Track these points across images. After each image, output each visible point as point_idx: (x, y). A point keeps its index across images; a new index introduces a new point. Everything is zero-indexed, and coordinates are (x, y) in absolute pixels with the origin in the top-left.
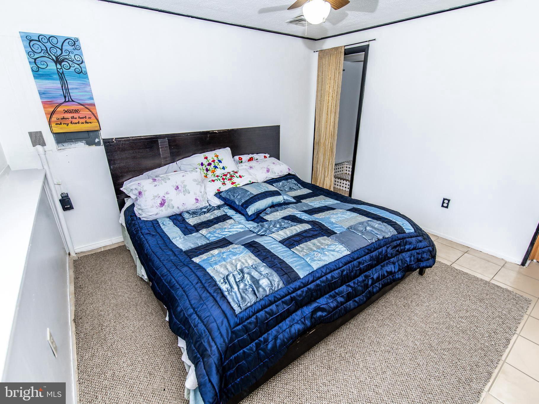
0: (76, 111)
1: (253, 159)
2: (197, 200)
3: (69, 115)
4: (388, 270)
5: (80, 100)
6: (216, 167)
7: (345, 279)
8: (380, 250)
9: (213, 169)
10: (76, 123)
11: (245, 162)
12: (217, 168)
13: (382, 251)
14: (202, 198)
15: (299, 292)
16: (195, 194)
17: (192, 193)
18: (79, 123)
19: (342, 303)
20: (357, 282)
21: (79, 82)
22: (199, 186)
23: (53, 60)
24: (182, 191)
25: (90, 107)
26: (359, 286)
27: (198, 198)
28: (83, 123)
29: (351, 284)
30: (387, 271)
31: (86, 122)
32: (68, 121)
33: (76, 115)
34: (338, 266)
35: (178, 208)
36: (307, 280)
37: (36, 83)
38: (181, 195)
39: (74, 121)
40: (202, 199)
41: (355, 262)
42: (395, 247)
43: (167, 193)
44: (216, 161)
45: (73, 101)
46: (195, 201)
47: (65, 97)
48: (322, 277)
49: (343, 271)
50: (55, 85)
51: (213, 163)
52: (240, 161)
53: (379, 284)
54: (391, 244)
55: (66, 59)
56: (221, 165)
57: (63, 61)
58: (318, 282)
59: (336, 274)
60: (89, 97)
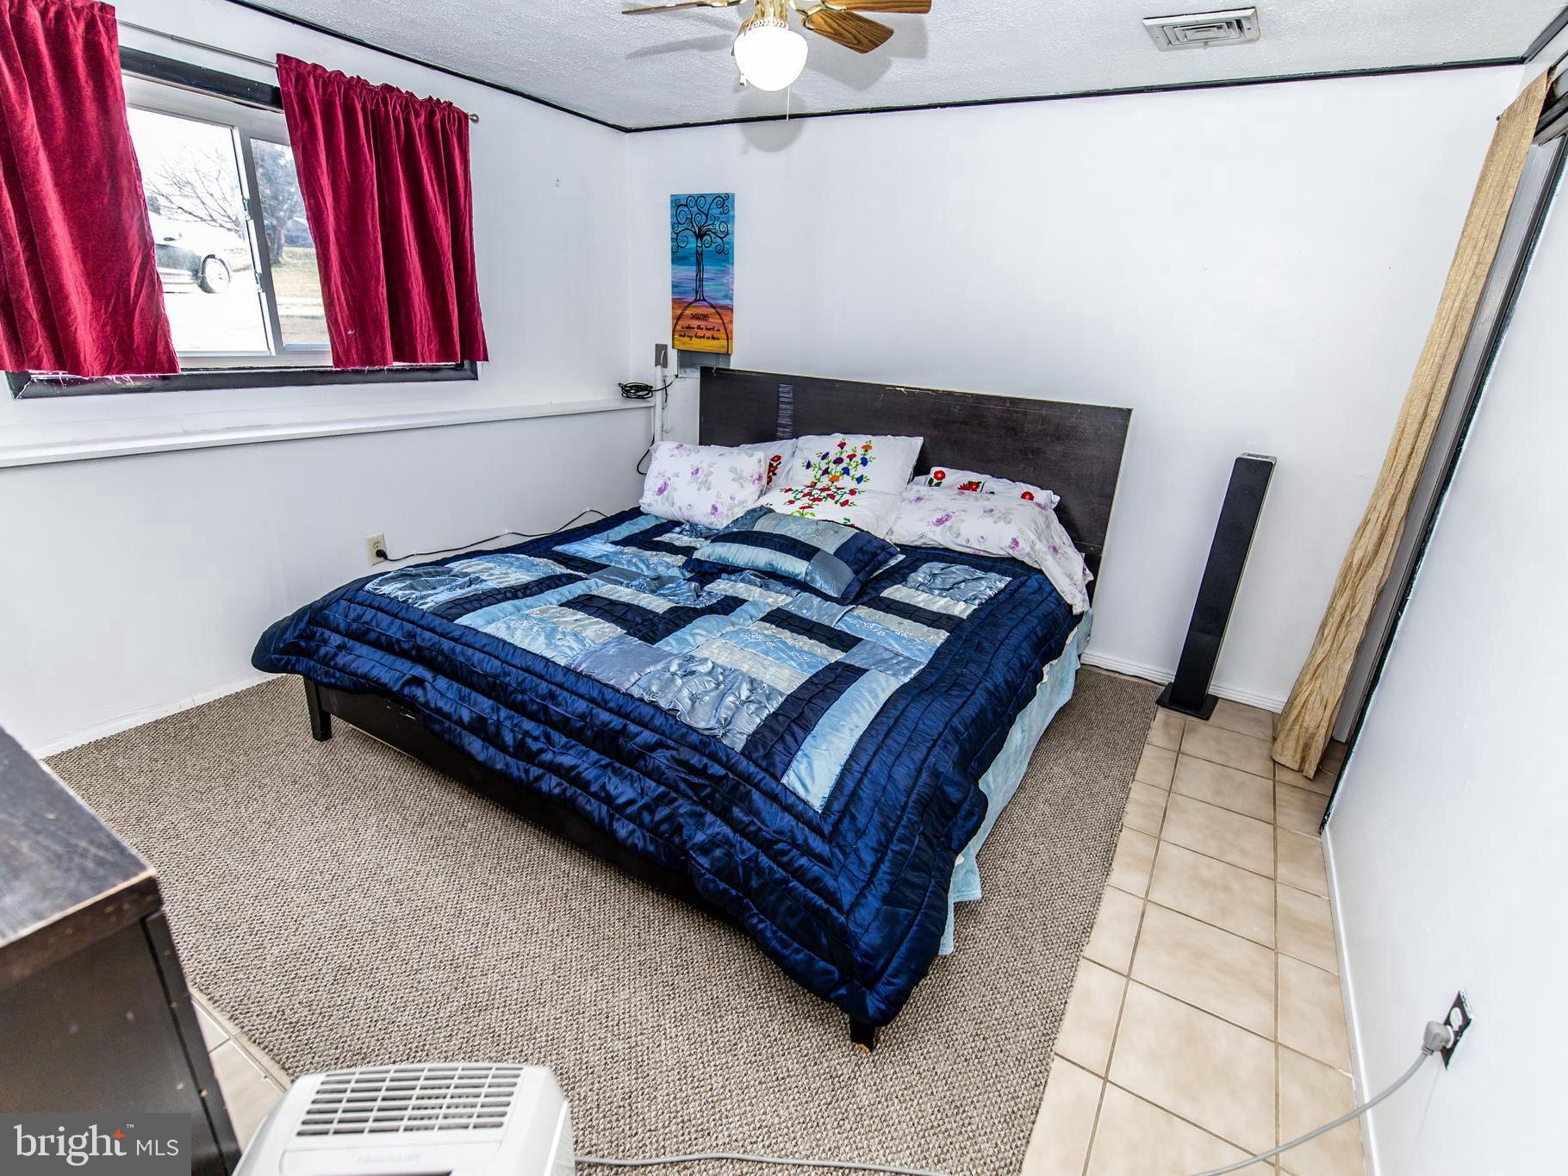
0: (705, 317)
1: (978, 487)
2: (715, 508)
3: (695, 323)
4: (610, 788)
5: (713, 298)
6: (846, 471)
7: (494, 689)
8: (632, 728)
9: (838, 474)
10: (700, 337)
11: (950, 487)
12: (848, 474)
13: (638, 735)
14: (729, 510)
15: (427, 634)
16: (718, 496)
17: (713, 492)
18: (704, 337)
19: (460, 722)
20: (515, 722)
21: (719, 268)
22: (736, 485)
23: (695, 233)
24: (700, 480)
25: (724, 311)
26: (512, 731)
27: (718, 505)
28: (708, 338)
29: (504, 712)
30: (603, 787)
31: (713, 338)
32: (692, 333)
33: (702, 324)
34: (509, 657)
35: (680, 509)
36: (448, 630)
37: (673, 269)
38: (695, 486)
39: (700, 333)
40: (725, 512)
41: (544, 684)
42: (684, 764)
43: (677, 475)
44: (858, 459)
45: (704, 300)
46: (709, 509)
47: (697, 292)
48: (470, 646)
49: (507, 674)
50: (688, 273)
51: (847, 460)
52: (935, 481)
53: (558, 785)
54: (681, 749)
55: (709, 230)
56: (861, 471)
57: (705, 234)
58: (459, 648)
59: (493, 666)
60: (724, 294)
